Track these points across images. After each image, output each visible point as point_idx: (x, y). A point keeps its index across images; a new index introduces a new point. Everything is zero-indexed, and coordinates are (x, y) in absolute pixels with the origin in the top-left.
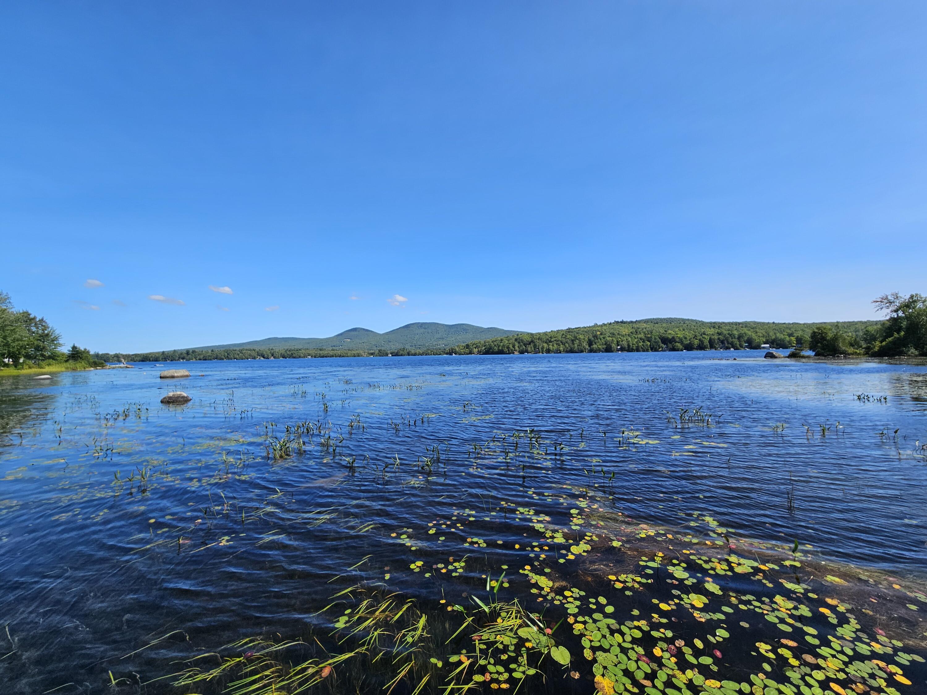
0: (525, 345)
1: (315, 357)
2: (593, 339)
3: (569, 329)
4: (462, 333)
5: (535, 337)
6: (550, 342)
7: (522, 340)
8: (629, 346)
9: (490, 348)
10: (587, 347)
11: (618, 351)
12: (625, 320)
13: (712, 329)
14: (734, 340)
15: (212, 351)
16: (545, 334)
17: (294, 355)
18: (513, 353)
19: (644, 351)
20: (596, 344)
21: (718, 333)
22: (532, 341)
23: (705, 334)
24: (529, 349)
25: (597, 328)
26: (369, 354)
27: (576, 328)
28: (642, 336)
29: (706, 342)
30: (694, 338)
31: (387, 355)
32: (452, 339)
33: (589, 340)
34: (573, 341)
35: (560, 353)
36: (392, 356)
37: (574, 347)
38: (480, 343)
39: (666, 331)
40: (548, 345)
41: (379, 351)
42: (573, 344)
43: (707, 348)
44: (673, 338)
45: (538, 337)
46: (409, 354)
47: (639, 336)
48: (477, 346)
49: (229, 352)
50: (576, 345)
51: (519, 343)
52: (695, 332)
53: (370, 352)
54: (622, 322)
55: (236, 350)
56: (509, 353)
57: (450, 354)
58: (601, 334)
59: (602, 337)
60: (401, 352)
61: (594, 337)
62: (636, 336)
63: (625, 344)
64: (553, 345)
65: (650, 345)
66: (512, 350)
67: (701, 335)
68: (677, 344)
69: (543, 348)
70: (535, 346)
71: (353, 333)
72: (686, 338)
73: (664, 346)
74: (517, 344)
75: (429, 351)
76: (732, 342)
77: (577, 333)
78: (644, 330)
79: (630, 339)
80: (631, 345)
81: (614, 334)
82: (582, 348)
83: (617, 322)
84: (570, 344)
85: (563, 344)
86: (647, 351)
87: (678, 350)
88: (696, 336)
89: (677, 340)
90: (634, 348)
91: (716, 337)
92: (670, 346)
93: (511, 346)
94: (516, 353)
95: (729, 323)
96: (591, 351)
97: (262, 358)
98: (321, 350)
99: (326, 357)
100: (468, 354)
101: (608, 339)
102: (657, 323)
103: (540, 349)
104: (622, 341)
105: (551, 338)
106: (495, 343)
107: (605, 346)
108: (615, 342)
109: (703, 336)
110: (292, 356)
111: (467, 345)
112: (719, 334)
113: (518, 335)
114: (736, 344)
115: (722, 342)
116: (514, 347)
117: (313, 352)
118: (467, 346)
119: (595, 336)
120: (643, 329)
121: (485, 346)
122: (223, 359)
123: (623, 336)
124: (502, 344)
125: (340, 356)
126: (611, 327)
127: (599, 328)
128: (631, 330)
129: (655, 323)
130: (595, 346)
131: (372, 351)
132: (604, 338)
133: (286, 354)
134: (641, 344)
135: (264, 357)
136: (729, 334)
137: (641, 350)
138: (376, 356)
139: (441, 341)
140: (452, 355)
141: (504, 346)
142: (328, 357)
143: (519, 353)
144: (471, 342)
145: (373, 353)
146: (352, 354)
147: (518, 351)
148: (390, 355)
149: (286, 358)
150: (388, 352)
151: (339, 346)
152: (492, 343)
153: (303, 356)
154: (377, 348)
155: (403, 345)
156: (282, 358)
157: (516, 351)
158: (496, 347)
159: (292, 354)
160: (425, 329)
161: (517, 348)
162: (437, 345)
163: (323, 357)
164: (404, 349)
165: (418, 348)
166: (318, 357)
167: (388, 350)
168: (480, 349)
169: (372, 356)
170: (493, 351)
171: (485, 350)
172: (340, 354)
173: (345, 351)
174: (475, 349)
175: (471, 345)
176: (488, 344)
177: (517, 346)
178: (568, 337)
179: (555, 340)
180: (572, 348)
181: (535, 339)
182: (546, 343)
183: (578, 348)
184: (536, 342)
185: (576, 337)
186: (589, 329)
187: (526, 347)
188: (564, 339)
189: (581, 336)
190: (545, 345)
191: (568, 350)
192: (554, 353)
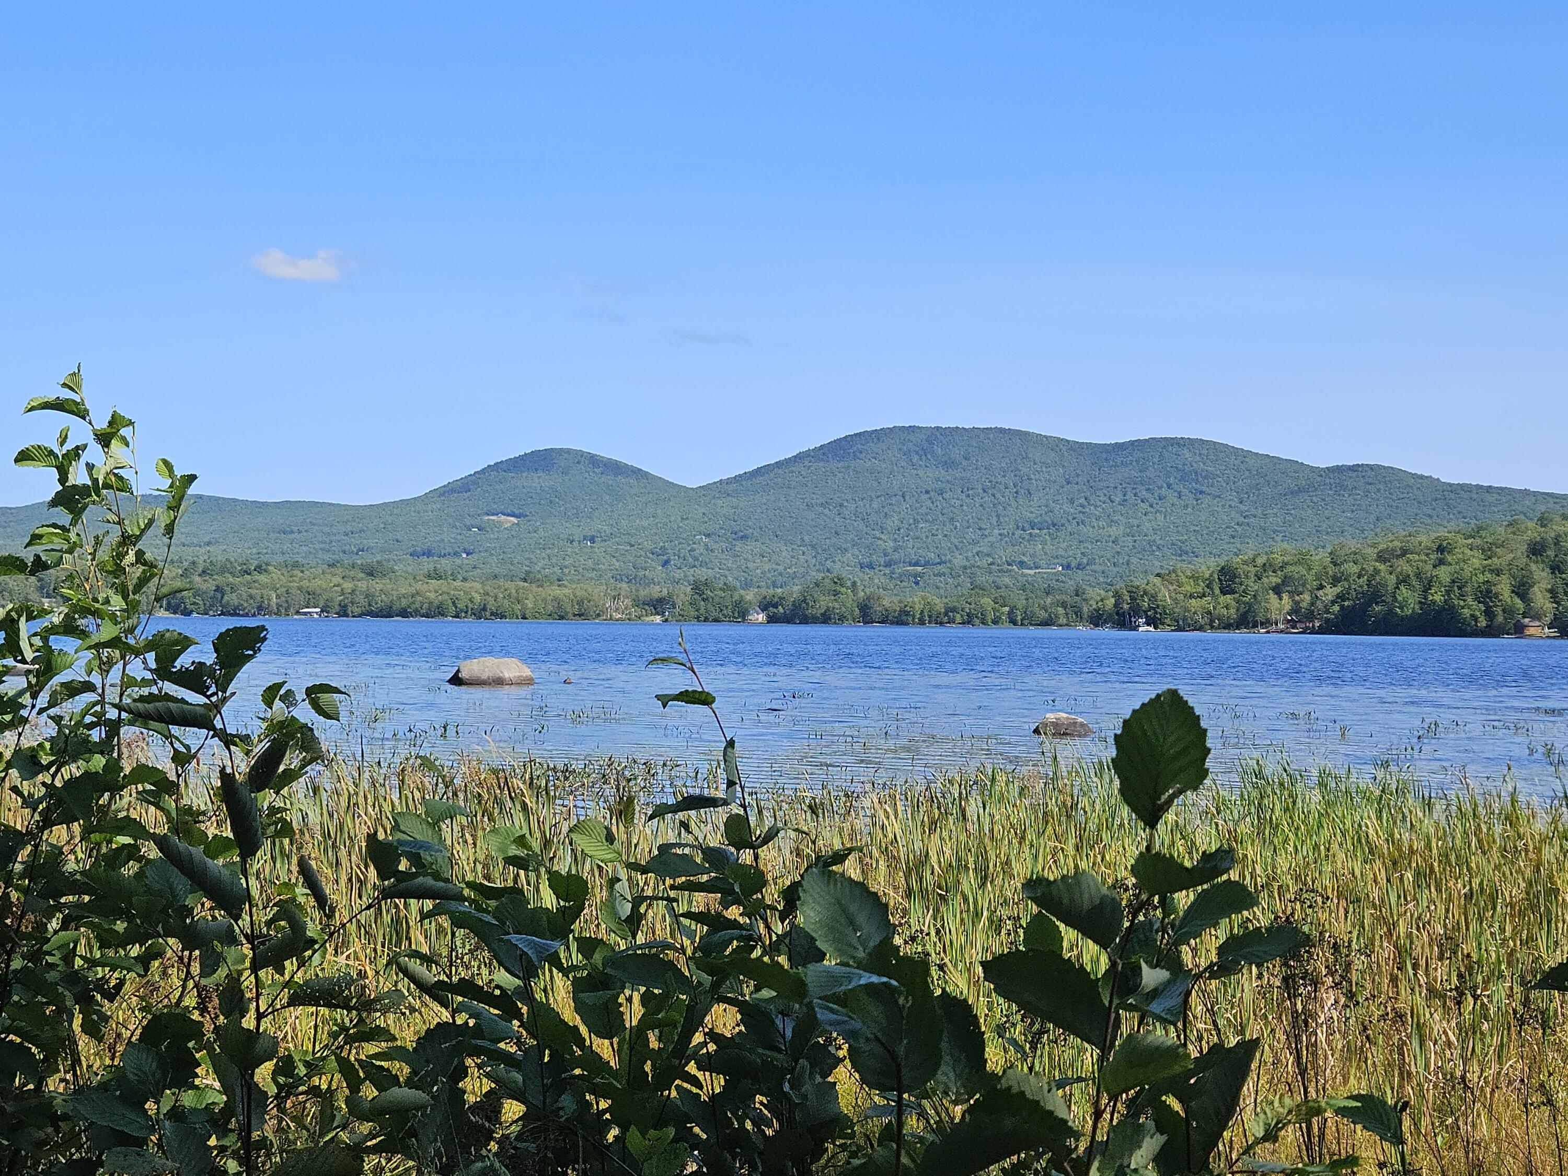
1: (343, 612)
4: (1172, 497)
9: (1374, 595)
17: (232, 599)
18: (1519, 630)
31: (743, 616)
32: (1114, 531)
36: (772, 620)
38: (1303, 560)
41: (693, 586)
46: (866, 615)
48: (1286, 580)
51: (1554, 569)
53: (643, 593)
56: (1492, 631)
57: (1121, 619)
60: (824, 602)
66: (1508, 611)
71: (528, 481)
74: (1542, 578)
75: (987, 601)
93: (1504, 588)
94: (1534, 629)
98: (371, 573)
99: (404, 613)
100: (1228, 626)
106: (1403, 566)
110: (217, 604)
111: (1223, 571)
113: (1543, 521)
116: (1522, 590)
117: (330, 585)
118: (1228, 579)
121: (1335, 581)
124: (1444, 574)
125: (480, 613)
131: (656, 591)
138: (683, 618)
139: (1044, 543)
140: (1135, 628)
141: (1458, 583)
142: (416, 613)
143: (1553, 632)
144: (1251, 554)
145: (661, 601)
146: (544, 600)
147: (1548, 620)
148: (761, 617)
149: (187, 613)
150: (750, 596)
151: (456, 554)
152: (1382, 567)
153: (279, 606)
154: (678, 574)
155: (831, 557)
156: (168, 614)
157: (1537, 617)
158: (1410, 586)
159: (218, 589)
160: (949, 464)
161: (1541, 599)
162: (1022, 564)
163: (386, 613)
164: (839, 582)
165: (916, 579)
166: (357, 611)
167: (747, 585)
168: (1307, 597)
169: (658, 619)
170: (1391, 611)
171: (1336, 608)
172: (477, 598)
173: (501, 582)
174: (1273, 597)
175: (1253, 570)
176: (1355, 569)
177: (1546, 585)
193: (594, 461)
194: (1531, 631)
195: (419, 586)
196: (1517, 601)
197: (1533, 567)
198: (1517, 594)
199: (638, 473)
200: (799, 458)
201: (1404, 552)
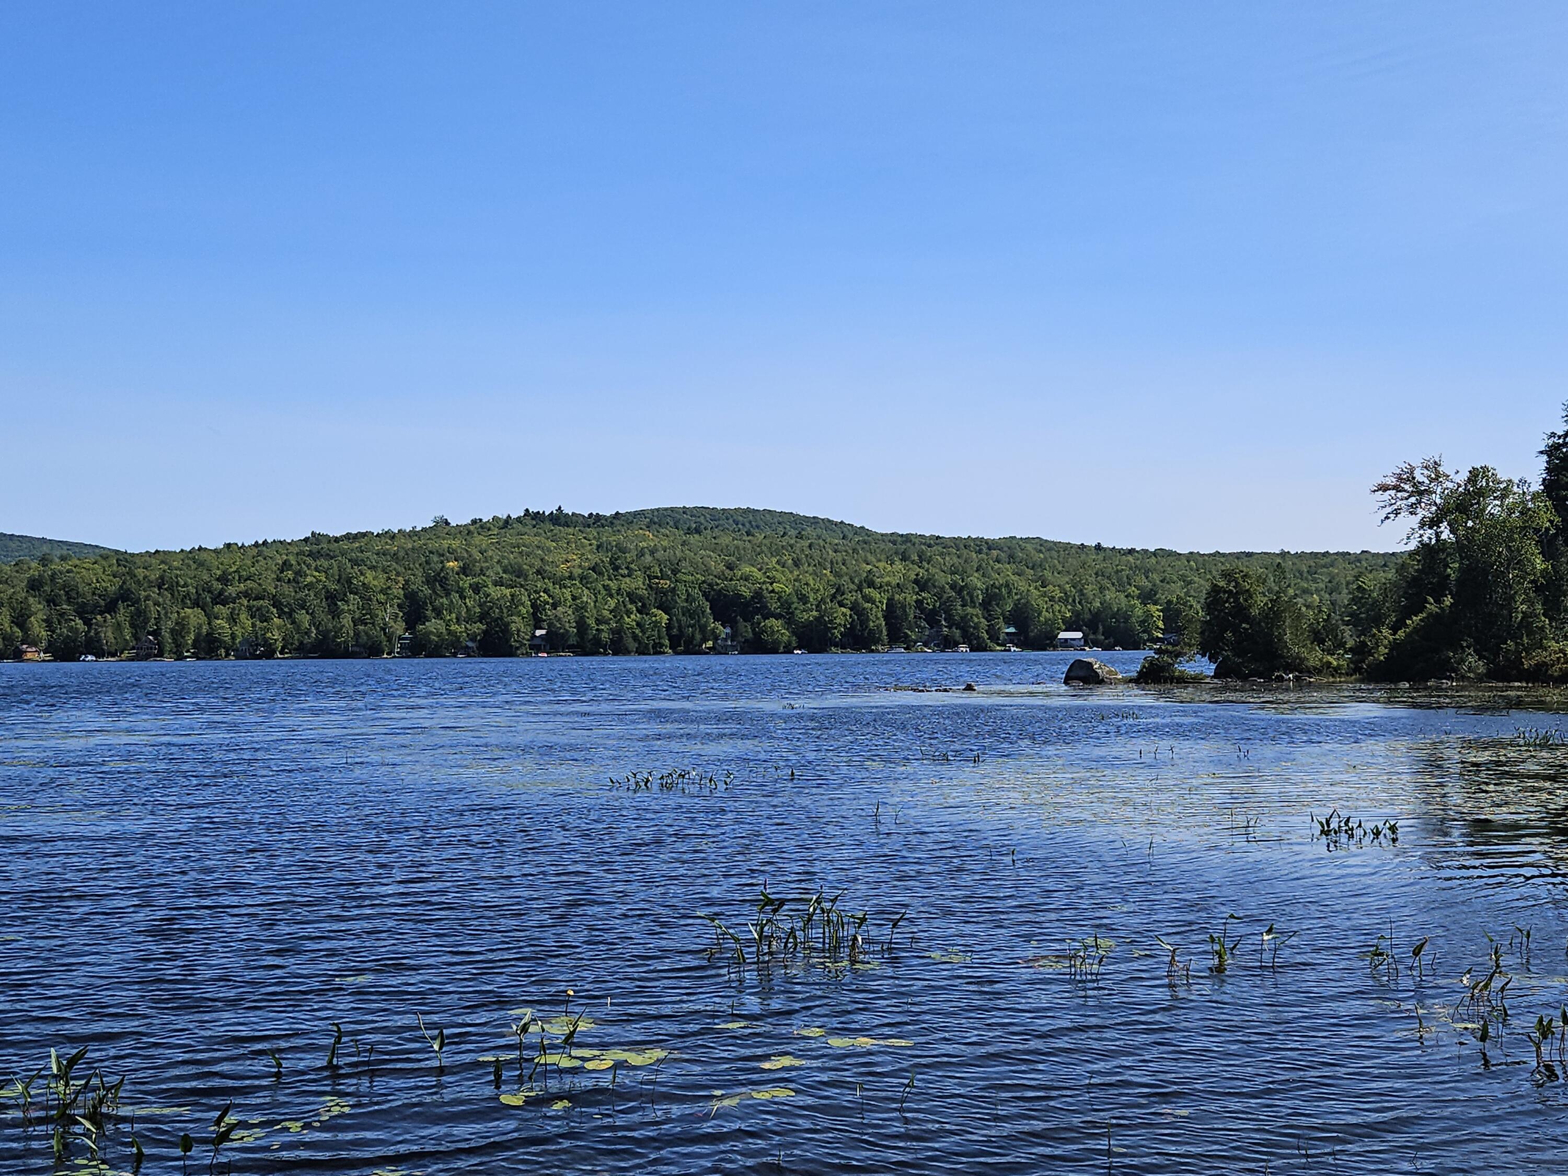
0: (84, 612)
2: (426, 591)
3: (316, 538)
5: (140, 573)
6: (220, 599)
7: (71, 592)
8: (581, 625)
10: (399, 628)
11: (537, 648)
12: (568, 510)
13: (898, 565)
14: (969, 610)
16: (196, 557)
18: (18, 656)
19: (642, 651)
20: (438, 613)
21: (916, 582)
22: (125, 595)
23: (871, 584)
24: (108, 635)
25: (445, 544)
27: (348, 537)
28: (637, 583)
29: (877, 620)
30: (833, 597)
33: (411, 596)
34: (332, 598)
35: (269, 654)
37: (338, 631)
39: (730, 567)
40: (211, 616)
42: (335, 613)
43: (878, 641)
44: (758, 595)
45: (154, 577)
47: (627, 584)
50: (347, 620)
51: (51, 601)
52: (838, 575)
54: (559, 519)
58: (465, 570)
59: (466, 582)
61: (429, 581)
62: (613, 585)
63: (566, 616)
64: (233, 619)
65: (669, 627)
66: (8, 639)
67: (860, 588)
68: (772, 621)
69: (180, 630)
70: (139, 620)
72: (803, 599)
73: (724, 631)
74: (38, 610)
76: (963, 618)
77: (355, 562)
78: (648, 558)
79: (586, 597)
80: (591, 622)
81: (520, 573)
82: (376, 633)
83: (537, 517)
84: (320, 615)
85: (287, 613)
86: (657, 650)
87: (774, 651)
88: (839, 590)
89: (774, 606)
90: (605, 636)
91: (911, 598)
92: (746, 630)
93: (5, 619)
94: (31, 654)
95: (956, 542)
96: (417, 647)
101: (495, 592)
102: (698, 531)
103: (166, 635)
104: (554, 606)
105: (224, 579)
107: (478, 628)
108: (526, 609)
109: (867, 591)
112: (921, 585)
113: (44, 561)
114: (976, 627)
115: (931, 618)
116: (20, 621)
119: (438, 580)
120: (641, 554)
123: (559, 582)
126: (510, 538)
127: (455, 544)
128: (594, 558)
129: (689, 531)
130: (433, 626)
132: (476, 588)
134: (630, 621)
136: (953, 587)
137: (633, 645)
143: (48, 656)
147: (44, 644)
157: (33, 643)
161: (38, 628)
177: (41, 616)
178: (309, 579)
179: (246, 594)
180: (329, 631)
181: (138, 582)
182: (196, 604)
183: (357, 634)
184: (147, 598)
185: (349, 581)
186: (410, 546)
187: (87, 622)
188: (287, 589)
189: (370, 575)
190: (195, 617)
191: (306, 640)
192: (238, 658)
194: (29, 656)
196: (16, 629)
197: (31, 600)
198: (18, 625)
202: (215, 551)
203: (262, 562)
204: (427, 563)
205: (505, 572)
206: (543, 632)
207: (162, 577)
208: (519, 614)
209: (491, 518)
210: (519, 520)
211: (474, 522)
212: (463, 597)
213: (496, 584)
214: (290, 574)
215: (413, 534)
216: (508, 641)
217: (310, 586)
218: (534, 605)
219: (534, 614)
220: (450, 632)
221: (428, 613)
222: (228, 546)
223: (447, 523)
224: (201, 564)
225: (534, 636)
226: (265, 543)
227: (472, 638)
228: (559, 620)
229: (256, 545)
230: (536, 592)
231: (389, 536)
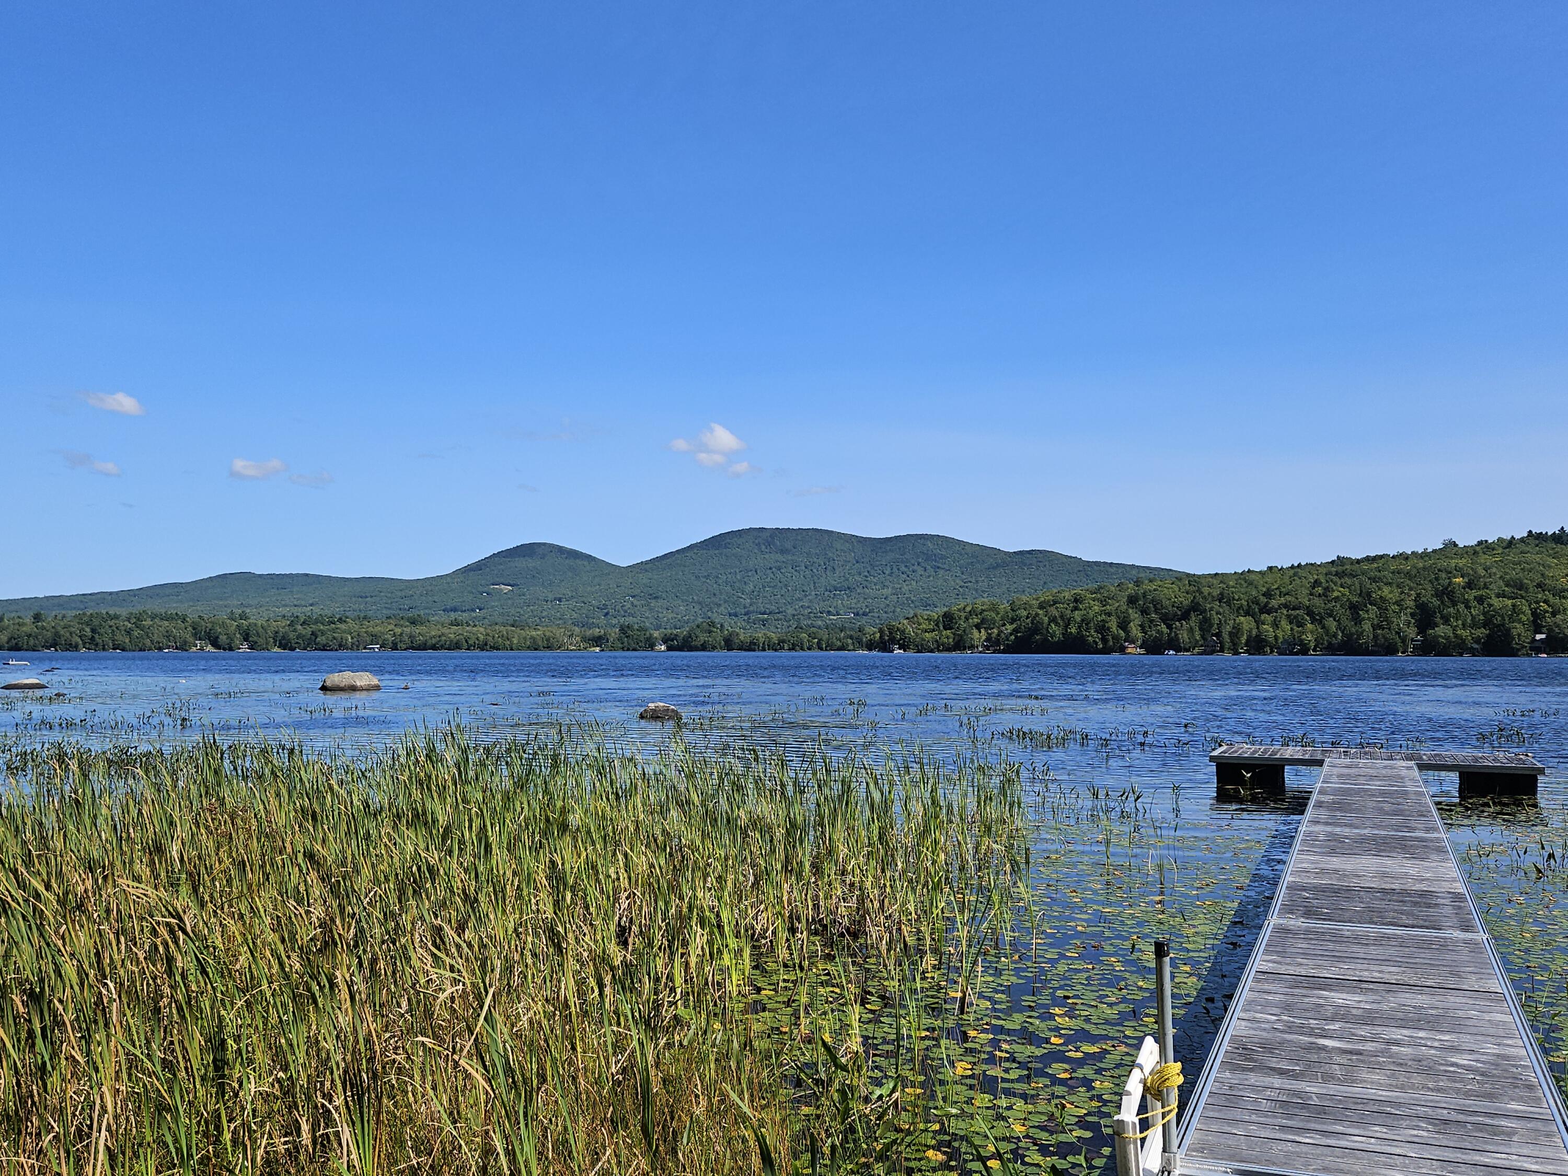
0: (1165, 619)
1: (395, 647)
2: (1436, 602)
3: (1341, 561)
4: (920, 571)
5: (1206, 590)
6: (1266, 610)
7: (1156, 604)
9: (1036, 628)
10: (1412, 632)
11: (1538, 650)
15: (37, 617)
16: (1246, 577)
17: (321, 640)
18: (1122, 650)
20: (1446, 620)
22: (1195, 607)
24: (1184, 636)
25: (1453, 562)
26: (584, 639)
27: (1368, 559)
31: (652, 646)
32: (885, 591)
33: (1422, 607)
34: (1354, 608)
35: (1304, 651)
36: (670, 649)
37: (1360, 634)
38: (994, 608)
40: (1258, 623)
41: (622, 629)
42: (1358, 620)
45: (1216, 593)
46: (729, 644)
48: (983, 621)
49: (96, 622)
50: (1367, 626)
51: (1144, 612)
53: (589, 633)
54: (1561, 538)
55: (116, 617)
56: (1106, 651)
57: (884, 646)
58: (1470, 585)
59: (1471, 595)
60: (703, 637)
61: (1438, 594)
63: (1564, 623)
64: (1276, 625)
66: (1116, 638)
69: (1235, 633)
70: (1206, 624)
71: (520, 563)
74: (1136, 618)
75: (803, 636)
77: (1373, 580)
81: (1521, 586)
82: (1392, 636)
83: (1540, 537)
84: (1346, 622)
85: (1317, 619)
93: (1113, 624)
94: (1131, 648)
96: (1428, 648)
97: (210, 648)
98: (413, 622)
99: (434, 648)
100: (949, 649)
101: (1496, 602)
103: (1226, 636)
104: (1554, 614)
105: (1268, 594)
106: (1054, 612)
107: (1482, 632)
108: (1526, 617)
110: (312, 643)
111: (945, 615)
113: (1138, 583)
116: (1123, 625)
117: (387, 630)
118: (948, 620)
119: (1446, 594)
121: (1013, 621)
122: (76, 648)
123: (1559, 593)
124: (1077, 615)
125: (483, 647)
126: (1512, 556)
127: (1462, 562)
130: (1441, 631)
131: (597, 632)
132: (1480, 600)
133: (292, 635)
135: (216, 645)
138: (613, 649)
139: (843, 600)
140: (892, 651)
141: (1085, 621)
142: (442, 647)
143: (1142, 651)
144: (962, 605)
145: (600, 638)
146: (525, 639)
147: (1140, 642)
148: (663, 648)
149: (293, 649)
150: (656, 634)
151: (473, 610)
152: (1041, 612)
153: (353, 644)
154: (614, 621)
155: (711, 610)
156: (279, 650)
157: (1133, 642)
158: (1057, 624)
159: (313, 633)
160: (783, 551)
161: (1135, 631)
162: (829, 613)
163: (423, 647)
164: (713, 624)
165: (764, 623)
166: (405, 646)
167: (657, 628)
168: (995, 631)
169: (598, 649)
170: (1046, 640)
171: (1013, 637)
172: (482, 637)
173: (497, 627)
174: (975, 631)
175: (963, 615)
176: (1025, 613)
177: (1138, 622)
178: (1336, 594)
179: (1286, 606)
180: (1352, 634)
181: (1205, 598)
182: (1247, 614)
183: (1376, 637)
184: (1211, 609)
185: (1369, 595)
186: (1421, 565)
187: (1169, 627)
188: (1317, 601)
189: (1386, 590)
190: (1246, 623)
191: (1334, 641)
192: (1280, 654)
193: (561, 550)
194: (1129, 650)
195: (445, 631)
196: (1121, 632)
197: (1130, 611)
198: (1121, 629)
199: (589, 558)
200: (691, 547)
201: (1055, 603)
202: (1260, 572)
203: (1298, 581)
204: (1437, 579)
205: (1507, 586)
206: (1543, 636)
207: (1222, 594)
208: (1520, 621)
209: (1496, 539)
210: (1522, 540)
211: (1480, 543)
212: (1468, 607)
213: (1498, 596)
214: (1320, 590)
215: (1425, 555)
216: (1510, 643)
217: (1337, 599)
218: (1534, 614)
219: (1534, 622)
220: (1456, 636)
221: (1438, 620)
222: (1270, 568)
223: (1455, 545)
224: (1250, 583)
225: (1534, 640)
226: (1299, 565)
227: (1478, 640)
228: (1558, 626)
229: (1292, 567)
230: (1537, 602)
231: (1404, 557)
